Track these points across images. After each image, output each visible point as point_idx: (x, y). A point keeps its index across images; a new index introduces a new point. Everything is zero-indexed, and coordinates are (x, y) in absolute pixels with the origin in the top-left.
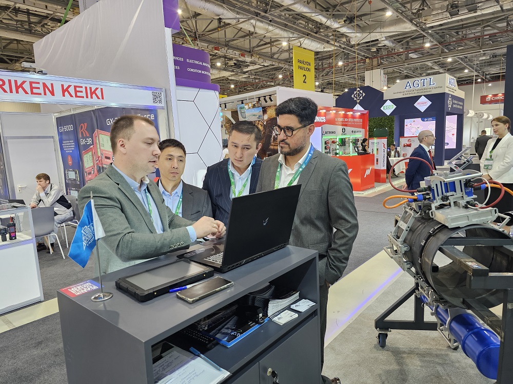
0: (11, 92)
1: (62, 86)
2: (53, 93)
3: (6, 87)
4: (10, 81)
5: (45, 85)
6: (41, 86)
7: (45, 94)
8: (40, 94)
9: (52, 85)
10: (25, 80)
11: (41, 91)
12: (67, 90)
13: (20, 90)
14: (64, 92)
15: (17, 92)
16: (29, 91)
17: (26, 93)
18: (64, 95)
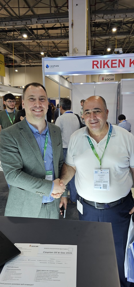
0: (101, 67)
1: (131, 60)
2: (123, 66)
3: (99, 65)
4: (101, 61)
5: (120, 61)
6: (117, 62)
7: (119, 67)
8: (116, 67)
9: (124, 60)
11: (117, 65)
13: (106, 66)
14: (131, 64)
15: (104, 67)
17: (109, 67)
18: (130, 66)
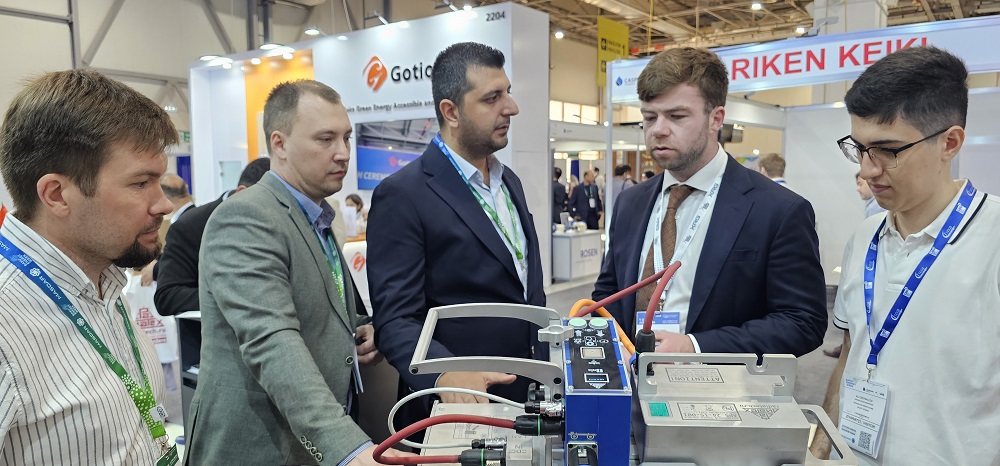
0: (756, 75)
1: (842, 49)
2: (821, 66)
3: (750, 71)
4: (756, 60)
5: (810, 55)
6: (803, 58)
7: (808, 69)
8: (800, 71)
9: (823, 51)
10: (777, 53)
11: (803, 66)
12: (850, 54)
13: (770, 70)
14: (843, 58)
15: (764, 74)
16: (781, 68)
17: (777, 72)
18: (842, 65)
